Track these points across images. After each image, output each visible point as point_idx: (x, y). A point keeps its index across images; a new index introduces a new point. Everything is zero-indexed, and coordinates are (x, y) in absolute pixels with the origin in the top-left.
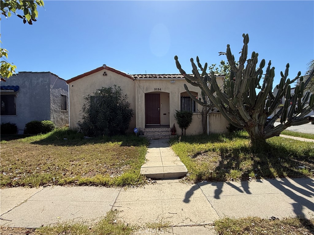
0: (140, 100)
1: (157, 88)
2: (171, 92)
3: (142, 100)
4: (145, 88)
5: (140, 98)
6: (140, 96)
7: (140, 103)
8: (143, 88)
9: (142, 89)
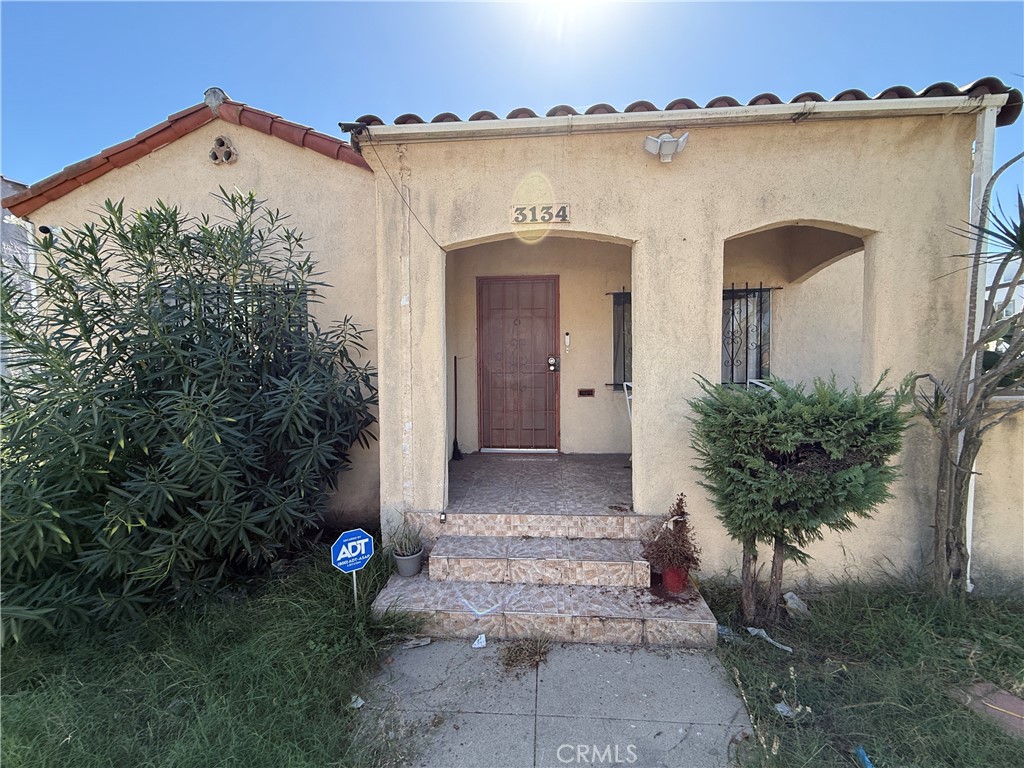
0: (404, 302)
1: (534, 203)
2: (651, 235)
3: (424, 305)
4: (445, 209)
5: (404, 288)
6: (404, 270)
7: (405, 320)
8: (432, 212)
9: (425, 219)
